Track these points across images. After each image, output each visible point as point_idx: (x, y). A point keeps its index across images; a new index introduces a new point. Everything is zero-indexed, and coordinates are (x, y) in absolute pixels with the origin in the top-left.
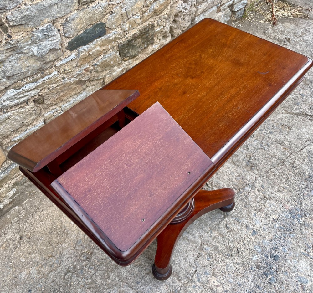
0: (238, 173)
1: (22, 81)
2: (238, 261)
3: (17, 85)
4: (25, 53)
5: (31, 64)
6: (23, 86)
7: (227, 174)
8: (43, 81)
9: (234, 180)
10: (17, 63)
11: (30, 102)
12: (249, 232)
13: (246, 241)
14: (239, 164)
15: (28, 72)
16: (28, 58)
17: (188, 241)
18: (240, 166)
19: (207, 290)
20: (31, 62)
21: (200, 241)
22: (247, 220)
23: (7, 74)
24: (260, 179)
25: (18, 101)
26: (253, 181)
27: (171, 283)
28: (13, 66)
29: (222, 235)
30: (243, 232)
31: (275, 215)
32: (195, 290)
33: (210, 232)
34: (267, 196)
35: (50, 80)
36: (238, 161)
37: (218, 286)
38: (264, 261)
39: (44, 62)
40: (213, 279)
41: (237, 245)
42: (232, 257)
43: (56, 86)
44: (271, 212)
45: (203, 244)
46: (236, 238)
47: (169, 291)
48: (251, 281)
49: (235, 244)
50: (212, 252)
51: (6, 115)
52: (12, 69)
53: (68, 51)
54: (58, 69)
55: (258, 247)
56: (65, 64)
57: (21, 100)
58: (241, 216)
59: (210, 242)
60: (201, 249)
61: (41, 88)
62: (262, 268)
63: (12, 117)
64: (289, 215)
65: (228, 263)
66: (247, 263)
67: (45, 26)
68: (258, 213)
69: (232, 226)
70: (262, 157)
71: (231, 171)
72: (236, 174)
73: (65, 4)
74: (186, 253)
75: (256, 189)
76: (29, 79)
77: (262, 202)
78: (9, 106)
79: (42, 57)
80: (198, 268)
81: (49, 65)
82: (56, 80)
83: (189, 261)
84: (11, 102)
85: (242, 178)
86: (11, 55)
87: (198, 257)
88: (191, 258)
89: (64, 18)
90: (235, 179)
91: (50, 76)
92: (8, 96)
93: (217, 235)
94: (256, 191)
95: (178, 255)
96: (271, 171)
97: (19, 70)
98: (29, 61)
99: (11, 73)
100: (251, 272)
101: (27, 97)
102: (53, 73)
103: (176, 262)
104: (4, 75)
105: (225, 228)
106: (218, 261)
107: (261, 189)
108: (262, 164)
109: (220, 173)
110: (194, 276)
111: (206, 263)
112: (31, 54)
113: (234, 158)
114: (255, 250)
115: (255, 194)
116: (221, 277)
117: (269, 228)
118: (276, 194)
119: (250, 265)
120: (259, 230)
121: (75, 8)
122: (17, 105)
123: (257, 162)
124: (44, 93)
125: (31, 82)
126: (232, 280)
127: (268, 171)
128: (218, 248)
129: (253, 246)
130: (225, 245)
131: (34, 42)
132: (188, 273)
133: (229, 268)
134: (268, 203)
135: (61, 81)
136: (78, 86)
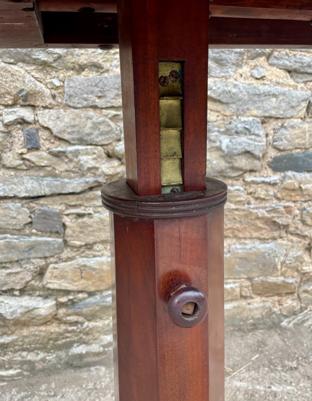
39: (231, 165)
43: (234, 207)
56: (259, 183)
67: (251, 119)
73: (287, 100)
79: (231, 157)
89: (280, 120)
98: (212, 153)
102: (237, 187)
112: (218, 144)
121: (300, 114)
131: (227, 132)
135: (244, 204)
136: (266, 227)
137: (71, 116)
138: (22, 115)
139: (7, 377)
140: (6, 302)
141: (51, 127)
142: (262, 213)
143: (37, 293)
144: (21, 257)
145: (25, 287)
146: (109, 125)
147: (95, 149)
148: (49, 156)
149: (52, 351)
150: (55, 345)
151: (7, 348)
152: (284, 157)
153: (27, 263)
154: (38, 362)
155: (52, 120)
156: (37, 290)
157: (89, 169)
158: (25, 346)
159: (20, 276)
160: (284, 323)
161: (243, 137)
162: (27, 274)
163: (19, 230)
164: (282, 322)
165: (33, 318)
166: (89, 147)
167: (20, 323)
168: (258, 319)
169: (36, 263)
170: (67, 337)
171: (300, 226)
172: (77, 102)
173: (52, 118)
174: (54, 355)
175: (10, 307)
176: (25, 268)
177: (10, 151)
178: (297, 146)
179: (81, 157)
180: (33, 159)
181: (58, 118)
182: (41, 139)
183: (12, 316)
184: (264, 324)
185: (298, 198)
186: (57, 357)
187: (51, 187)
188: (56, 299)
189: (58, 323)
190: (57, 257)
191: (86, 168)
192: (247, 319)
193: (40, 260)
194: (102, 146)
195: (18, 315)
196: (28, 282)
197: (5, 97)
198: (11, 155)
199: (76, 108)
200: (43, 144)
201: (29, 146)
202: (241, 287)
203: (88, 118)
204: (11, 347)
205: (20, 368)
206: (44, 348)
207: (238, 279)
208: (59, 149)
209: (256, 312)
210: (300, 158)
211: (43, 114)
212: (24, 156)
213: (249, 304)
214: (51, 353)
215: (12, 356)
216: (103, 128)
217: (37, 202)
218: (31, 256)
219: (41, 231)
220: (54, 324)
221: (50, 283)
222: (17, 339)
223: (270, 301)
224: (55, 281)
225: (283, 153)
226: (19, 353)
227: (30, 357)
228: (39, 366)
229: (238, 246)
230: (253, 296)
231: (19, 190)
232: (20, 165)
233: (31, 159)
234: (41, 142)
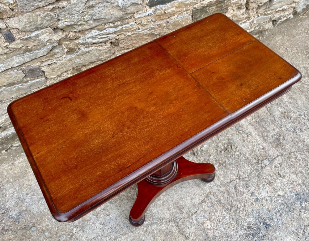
0: (262, 146)
1: (105, 25)
2: (234, 217)
3: (100, 27)
4: (111, 3)
5: (115, 13)
6: (105, 29)
7: (253, 144)
8: (121, 28)
9: (257, 151)
10: (104, 10)
11: (107, 43)
12: (253, 198)
13: (247, 204)
14: (268, 139)
15: (111, 19)
16: (113, 7)
17: (199, 187)
18: (268, 141)
19: (200, 229)
20: (115, 11)
21: (208, 191)
22: (255, 187)
23: (95, 18)
24: (280, 158)
25: (98, 40)
26: (274, 158)
27: (174, 213)
28: (100, 12)
29: (229, 192)
30: (248, 196)
31: (281, 192)
32: (191, 225)
33: (219, 186)
34: (282, 174)
35: (127, 29)
36: (267, 136)
37: (210, 230)
38: (256, 225)
39: (126, 13)
40: (208, 223)
41: (238, 204)
42: (230, 212)
43: (131, 34)
44: (279, 188)
45: (210, 193)
46: (240, 198)
47: (171, 218)
48: (238, 236)
49: (237, 203)
50: (215, 202)
51: (87, 50)
52: (99, 14)
53: (148, 6)
54: (135, 21)
55: (256, 212)
56: (143, 17)
57: (101, 40)
58: (251, 182)
59: (216, 194)
60: (207, 197)
61: (118, 34)
62: (252, 230)
63: (92, 52)
64: (295, 196)
65: (225, 215)
66: (241, 221)
68: (267, 186)
69: (240, 188)
70: (291, 139)
71: (257, 142)
72: (260, 147)
74: (194, 196)
75: (274, 165)
76: (110, 24)
77: (275, 177)
78: (91, 43)
79: (125, 9)
80: (199, 211)
81: (129, 16)
82: (132, 30)
83: (194, 202)
84: (93, 40)
85: (265, 152)
86: (100, 2)
87: (202, 202)
88: (196, 200)
90: (259, 150)
91: (128, 25)
92: (92, 35)
93: (224, 191)
94: (273, 166)
95: (187, 195)
96: (294, 154)
97: (104, 16)
98: (114, 9)
99: (97, 17)
100: (241, 229)
101: (106, 38)
102: (131, 24)
103: (184, 200)
104: (92, 17)
105: (234, 188)
106: (217, 211)
107: (278, 166)
108: (289, 145)
109: (247, 141)
110: (194, 215)
111: (207, 209)
112: (116, 4)
113: (265, 133)
114: (252, 213)
115: (271, 168)
116: (215, 224)
117: (271, 200)
118: (291, 174)
119: (242, 224)
120: (262, 199)
122: (97, 43)
123: (284, 142)
124: (120, 38)
125: (112, 27)
126: (223, 230)
127: (292, 152)
128: (221, 201)
129: (252, 210)
130: (228, 201)
132: (190, 211)
133: (224, 219)
134: (280, 180)
135: (136, 31)
136: (149, 37)
137: (27, 17)
141: (17, 27)
142: (146, 32)
144: (26, 92)
146: (51, 15)
147: (46, 30)
148: (22, 41)
155: (17, 23)
157: (47, 41)
163: (20, 81)
166: (43, 30)
172: (27, 9)
173: (17, 22)
179: (40, 37)
180: (14, 46)
181: (20, 21)
182: (14, 35)
187: (30, 57)
191: (45, 42)
194: (49, 27)
198: (1, 48)
199: (28, 12)
200: (16, 36)
201: (10, 41)
203: (37, 16)
208: (26, 37)
211: (10, 22)
212: (9, 47)
216: (47, 18)
218: (31, 89)
219: (32, 78)
231: (13, 64)
232: (7, 52)
233: (13, 47)
234: (14, 36)
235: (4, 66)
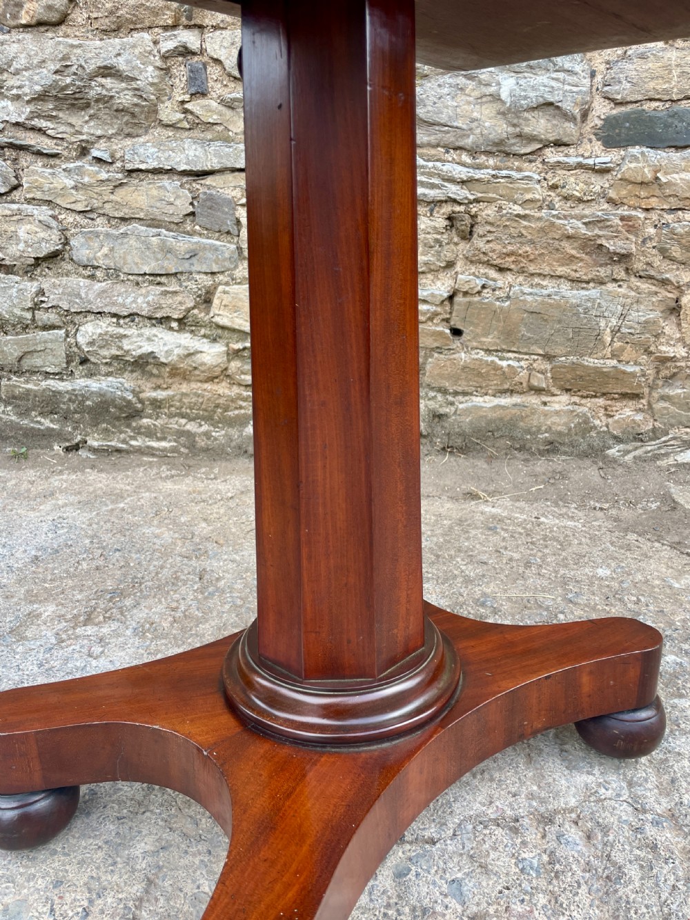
3: (430, 152)
4: (480, 83)
5: (483, 117)
6: (440, 161)
8: (493, 176)
10: (453, 98)
15: (469, 136)
16: (484, 99)
20: (488, 112)
28: (440, 98)
39: (518, 129)
52: (435, 103)
56: (571, 167)
79: (517, 113)
97: (450, 117)
98: (484, 107)
101: (438, 191)
112: (494, 89)
125: (464, 165)
136: (584, 256)
138: (184, 40)
139: (158, 449)
140: (160, 336)
141: (222, 58)
142: (576, 226)
143: (203, 331)
144: (180, 270)
145: (185, 317)
148: (221, 108)
149: (220, 425)
150: (224, 417)
151: (160, 407)
152: (627, 117)
153: (188, 279)
154: (199, 435)
156: (201, 326)
158: (184, 410)
159: (179, 298)
160: (613, 452)
161: (542, 75)
162: (188, 297)
163: (177, 224)
164: (609, 448)
165: (195, 368)
167: (178, 373)
168: (560, 434)
169: (200, 281)
170: (241, 407)
171: (657, 261)
173: (225, 44)
174: (223, 432)
175: (165, 344)
176: (186, 287)
177: (169, 99)
178: (652, 94)
180: (199, 111)
181: (233, 44)
182: (210, 80)
183: (166, 358)
184: (572, 445)
185: (654, 202)
186: (226, 435)
187: (222, 157)
188: (227, 345)
189: (230, 383)
190: (229, 275)
192: (539, 431)
193: (205, 277)
195: (175, 358)
196: (189, 310)
197: (164, 14)
198: (170, 106)
200: (212, 88)
201: (193, 90)
202: (530, 369)
204: (165, 407)
205: (175, 441)
206: (209, 419)
207: (526, 354)
208: (234, 95)
209: (555, 419)
210: (660, 118)
211: (212, 38)
212: (186, 106)
213: (545, 404)
214: (218, 427)
215: (166, 421)
217: (202, 182)
218: (194, 269)
219: (207, 229)
220: (224, 384)
221: (218, 315)
222: (174, 396)
223: (589, 405)
224: (225, 313)
225: (622, 109)
226: (176, 419)
227: (191, 427)
228: (201, 442)
229: (527, 290)
230: (554, 390)
231: (178, 160)
232: (181, 121)
233: (195, 111)
234: (210, 85)
235: (157, 157)
